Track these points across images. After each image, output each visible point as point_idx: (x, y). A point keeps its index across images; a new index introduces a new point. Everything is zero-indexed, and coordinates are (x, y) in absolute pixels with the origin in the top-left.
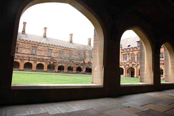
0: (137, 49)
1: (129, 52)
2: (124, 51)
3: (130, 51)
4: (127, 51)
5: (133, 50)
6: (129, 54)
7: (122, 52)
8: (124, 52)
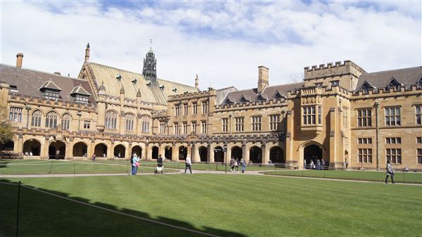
0: (48, 103)
1: (28, 106)
2: (14, 100)
3: (31, 102)
4: (22, 101)
5: (40, 104)
6: (28, 109)
7: (10, 99)
8: (15, 102)
